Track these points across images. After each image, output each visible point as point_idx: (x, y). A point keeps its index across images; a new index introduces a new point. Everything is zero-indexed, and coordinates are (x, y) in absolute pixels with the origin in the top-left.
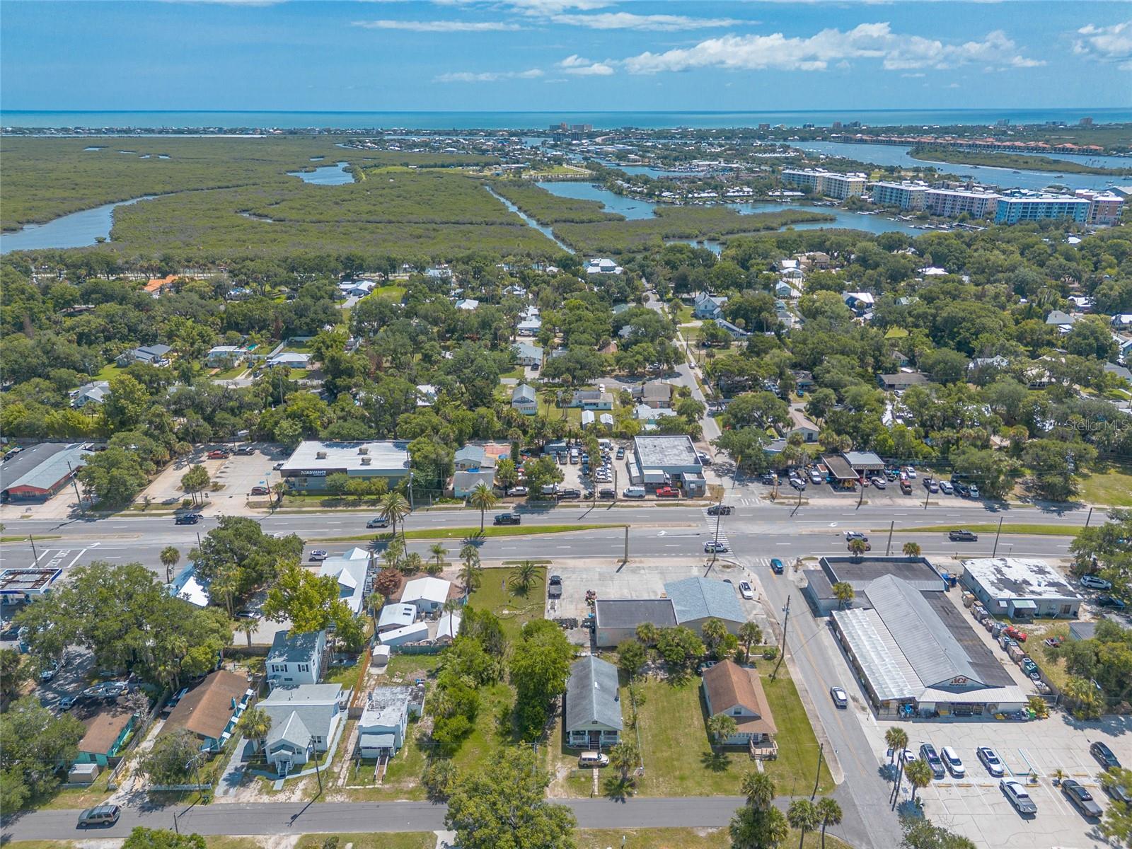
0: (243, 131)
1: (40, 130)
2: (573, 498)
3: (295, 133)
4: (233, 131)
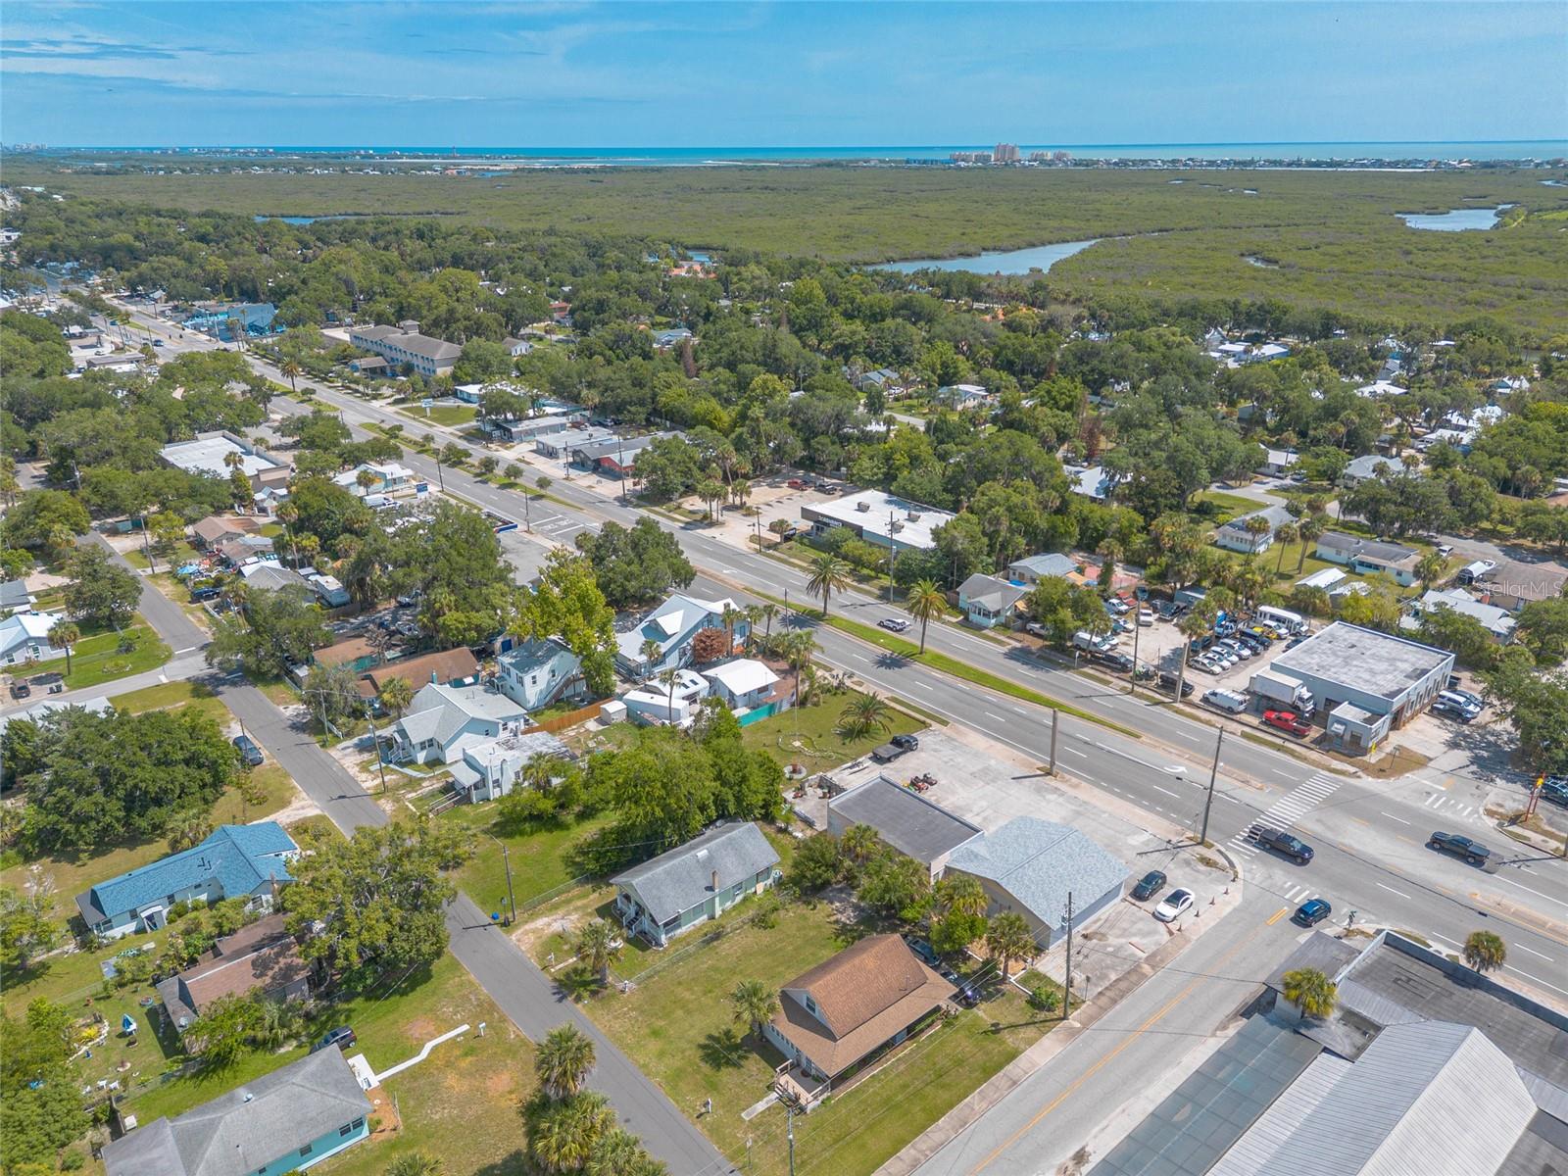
0: (1408, 164)
1: (1144, 162)
2: (1114, 670)
3: (1492, 167)
4: (1395, 164)
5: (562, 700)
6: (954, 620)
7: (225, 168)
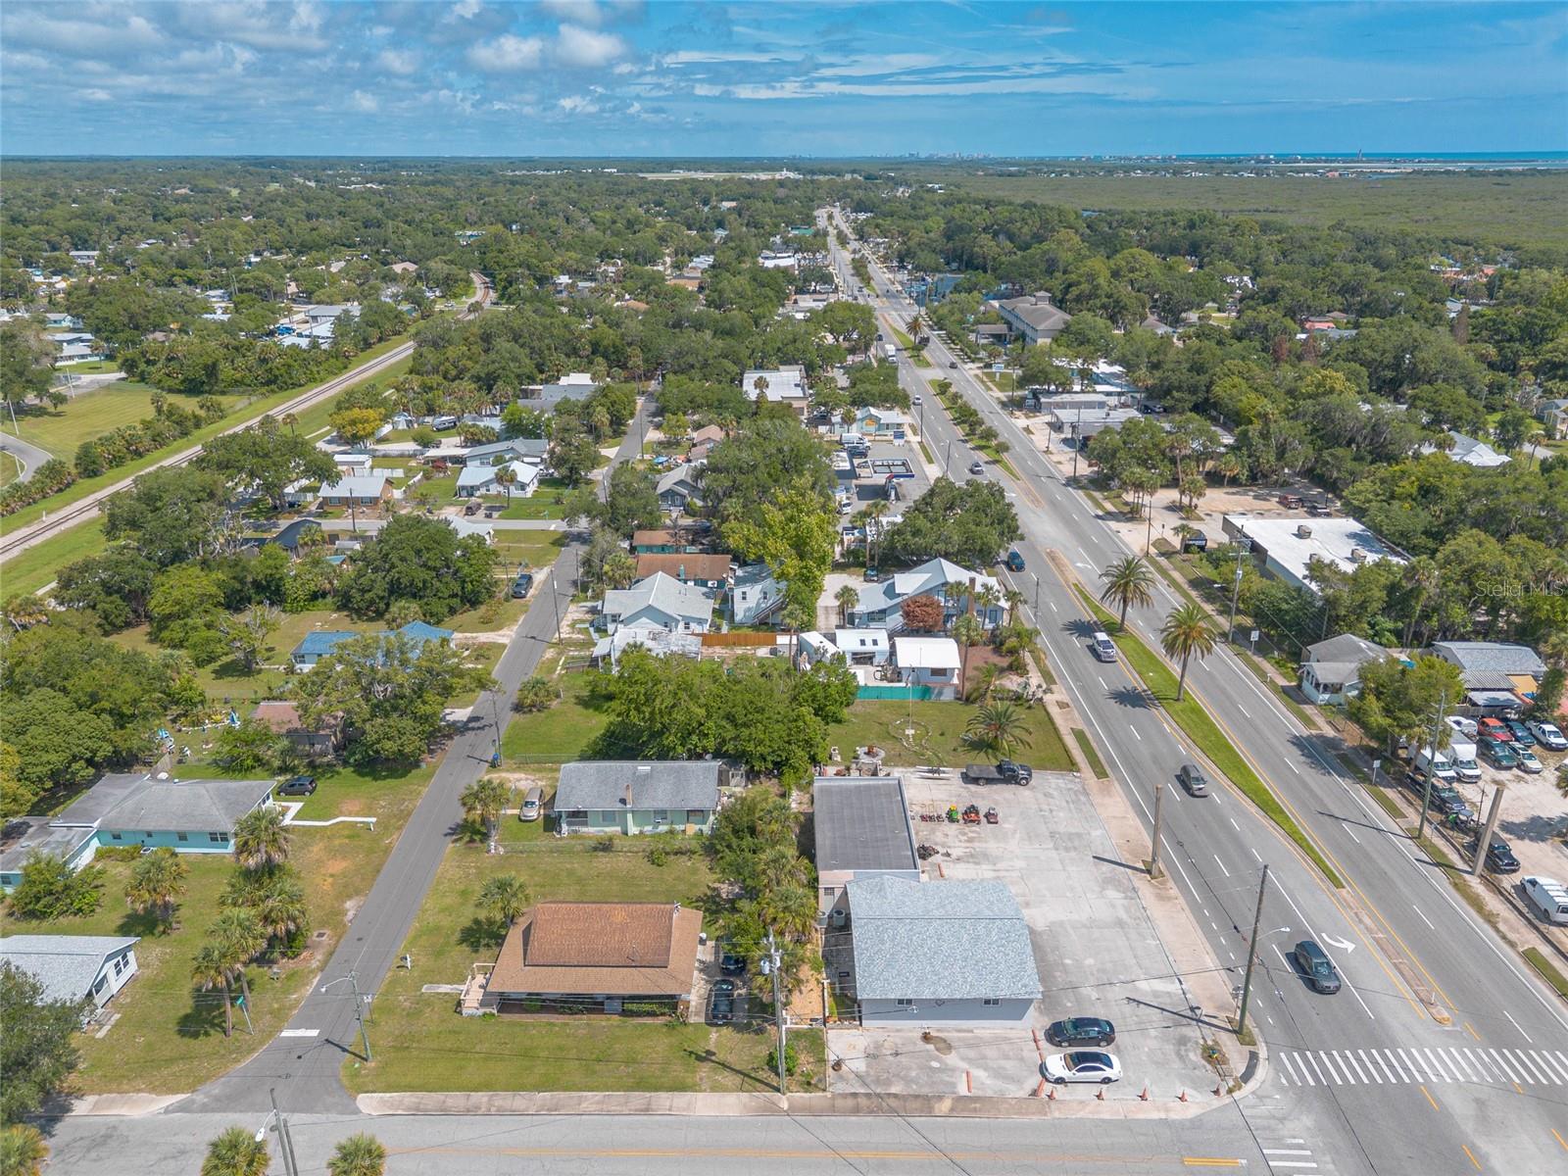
5: (766, 624)
6: (1282, 682)
7: (1110, 171)
